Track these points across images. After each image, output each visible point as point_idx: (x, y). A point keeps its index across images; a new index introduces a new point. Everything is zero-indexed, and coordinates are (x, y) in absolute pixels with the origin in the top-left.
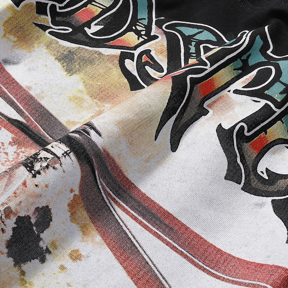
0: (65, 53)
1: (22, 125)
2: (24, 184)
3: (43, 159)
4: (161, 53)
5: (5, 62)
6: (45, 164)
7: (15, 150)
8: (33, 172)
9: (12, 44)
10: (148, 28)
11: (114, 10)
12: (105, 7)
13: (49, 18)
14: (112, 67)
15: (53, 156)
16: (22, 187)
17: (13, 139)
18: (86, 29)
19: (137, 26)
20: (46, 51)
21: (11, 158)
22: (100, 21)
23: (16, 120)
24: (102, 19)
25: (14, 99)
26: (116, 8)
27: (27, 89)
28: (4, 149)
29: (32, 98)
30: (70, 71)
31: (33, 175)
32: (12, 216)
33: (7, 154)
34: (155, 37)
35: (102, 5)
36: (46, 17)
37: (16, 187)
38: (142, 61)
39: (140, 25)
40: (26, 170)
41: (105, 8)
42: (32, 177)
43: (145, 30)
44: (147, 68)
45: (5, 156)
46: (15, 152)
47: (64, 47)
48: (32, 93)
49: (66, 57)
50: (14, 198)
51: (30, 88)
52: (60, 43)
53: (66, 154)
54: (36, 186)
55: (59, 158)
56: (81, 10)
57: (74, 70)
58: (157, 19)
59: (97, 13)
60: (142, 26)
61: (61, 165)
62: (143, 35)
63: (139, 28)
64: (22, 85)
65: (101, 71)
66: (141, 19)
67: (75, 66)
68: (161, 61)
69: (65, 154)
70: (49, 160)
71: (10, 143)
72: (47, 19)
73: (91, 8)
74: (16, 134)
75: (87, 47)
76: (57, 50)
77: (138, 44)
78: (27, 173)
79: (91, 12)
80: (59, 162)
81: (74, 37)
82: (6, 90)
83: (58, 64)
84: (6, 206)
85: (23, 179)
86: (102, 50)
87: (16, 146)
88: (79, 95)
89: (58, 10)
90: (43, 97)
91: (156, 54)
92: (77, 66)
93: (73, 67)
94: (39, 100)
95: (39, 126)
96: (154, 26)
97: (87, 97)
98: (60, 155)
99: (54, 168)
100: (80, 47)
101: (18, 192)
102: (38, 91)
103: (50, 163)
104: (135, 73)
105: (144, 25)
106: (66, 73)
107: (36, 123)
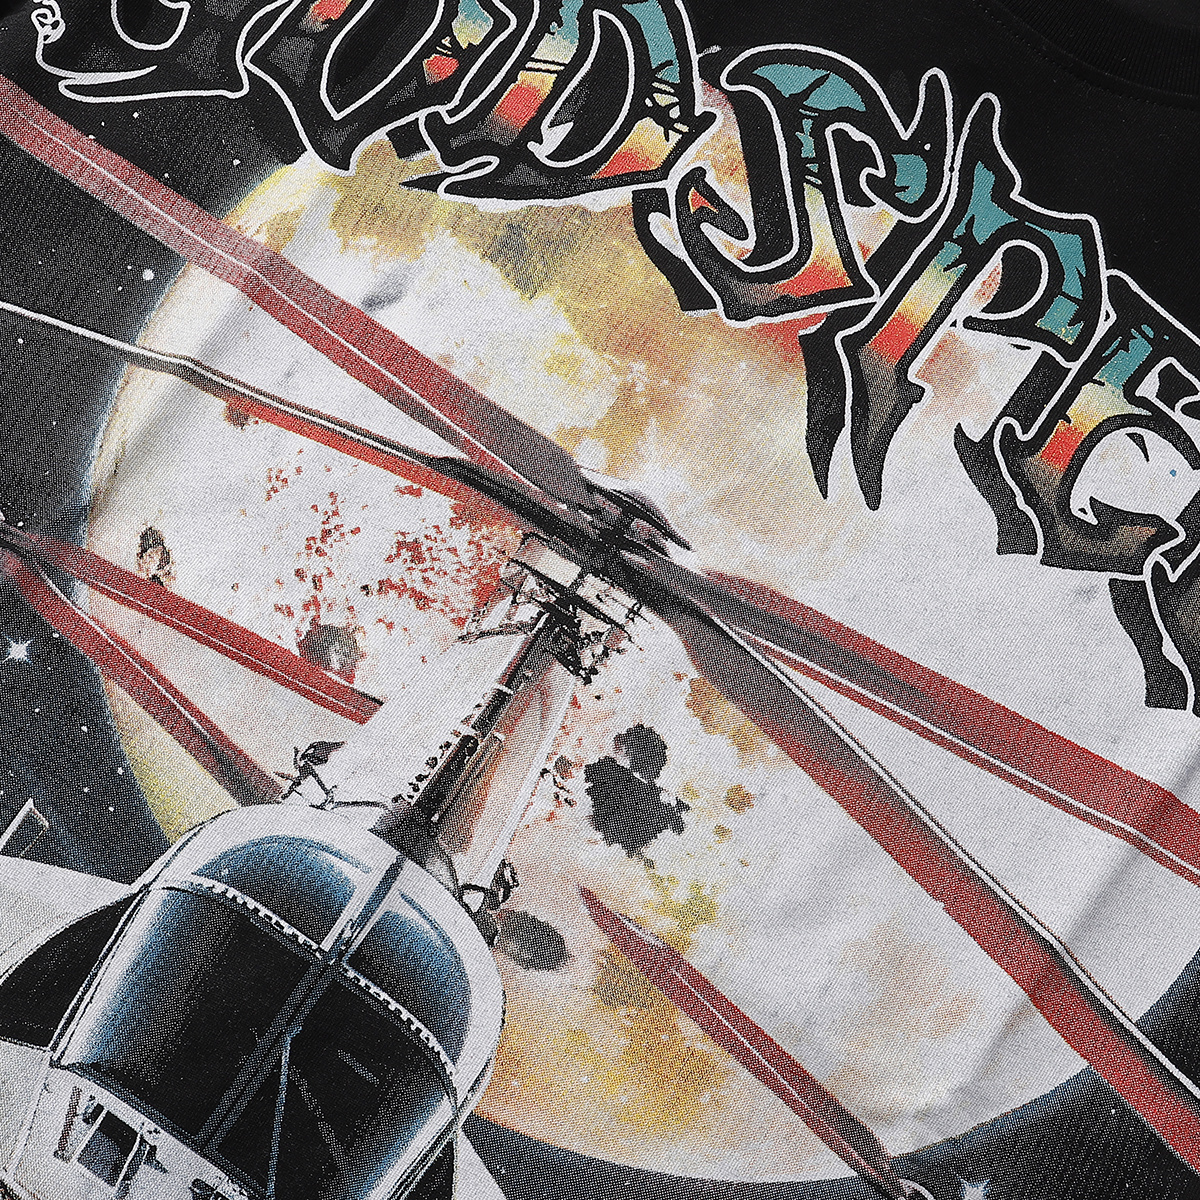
0: (500, 233)
1: (464, 467)
2: (575, 703)
3: (592, 638)
4: (731, 174)
5: (370, 305)
6: (599, 650)
7: (468, 537)
8: (582, 672)
9: (371, 254)
10: (685, 93)
11: (587, 66)
12: (561, 65)
13: (434, 152)
14: (622, 246)
15: (609, 626)
16: (571, 712)
17: (454, 509)
18: (532, 146)
19: (655, 95)
20: (454, 241)
21: (465, 559)
22: (561, 108)
23: (446, 459)
24: (564, 103)
25: (422, 401)
26: (591, 59)
27: (443, 366)
28: (444, 541)
29: (461, 387)
30: (526, 285)
31: (584, 679)
32: (574, 771)
33: (453, 551)
34: (708, 119)
35: (553, 63)
36: (426, 154)
37: (561, 714)
38: (689, 210)
39: (663, 87)
40: (568, 672)
41: (562, 68)
42: (585, 684)
43: (677, 103)
44: (705, 227)
45: (451, 556)
46: (470, 543)
47: (492, 216)
48: (459, 372)
49: (504, 245)
50: (565, 737)
51: (447, 359)
52: (481, 209)
53: (633, 613)
54: (598, 698)
55: (621, 627)
56: (505, 94)
57: (536, 281)
58: (701, 55)
59: (547, 89)
60: (668, 89)
61: (630, 640)
62: (676, 121)
63: (663, 100)
64: (428, 356)
65: (601, 266)
66: (662, 66)
67: (535, 267)
68: (736, 199)
69: (631, 616)
70: (604, 637)
71: (452, 522)
72: (431, 158)
73: (528, 81)
74: (456, 496)
75: (547, 202)
76: (479, 230)
77: (670, 155)
78: (572, 678)
79: (532, 92)
80: (626, 635)
81: (509, 180)
82: (396, 379)
83: (492, 270)
84: (556, 758)
85: (569, 694)
86: (586, 200)
87: (468, 524)
88: (567, 350)
89: (449, 121)
90: (486, 380)
91: (720, 180)
92: (540, 266)
93: (530, 270)
94: (480, 390)
95: (501, 461)
96: (698, 82)
97: (586, 351)
98: (621, 620)
99: (618, 651)
100: (530, 207)
101: (568, 723)
102: (471, 364)
103: (609, 645)
104: (681, 253)
105: (672, 85)
106: (518, 293)
107: (493, 455)
